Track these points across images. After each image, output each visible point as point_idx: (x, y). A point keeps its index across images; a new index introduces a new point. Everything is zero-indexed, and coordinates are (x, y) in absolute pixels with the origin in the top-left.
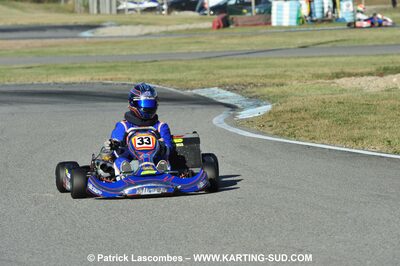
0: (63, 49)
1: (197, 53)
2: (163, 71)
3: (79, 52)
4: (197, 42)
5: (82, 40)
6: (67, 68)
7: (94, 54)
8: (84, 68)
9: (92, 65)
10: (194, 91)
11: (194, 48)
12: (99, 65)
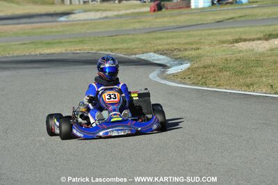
0: (47, 30)
1: (140, 29)
2: (116, 43)
3: (58, 32)
4: (140, 22)
5: (60, 24)
6: (49, 43)
7: (68, 33)
8: (61, 42)
9: (67, 40)
10: (137, 56)
11: (137, 26)
12: (71, 40)
